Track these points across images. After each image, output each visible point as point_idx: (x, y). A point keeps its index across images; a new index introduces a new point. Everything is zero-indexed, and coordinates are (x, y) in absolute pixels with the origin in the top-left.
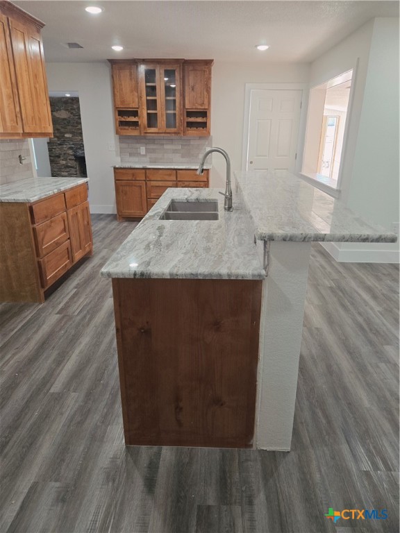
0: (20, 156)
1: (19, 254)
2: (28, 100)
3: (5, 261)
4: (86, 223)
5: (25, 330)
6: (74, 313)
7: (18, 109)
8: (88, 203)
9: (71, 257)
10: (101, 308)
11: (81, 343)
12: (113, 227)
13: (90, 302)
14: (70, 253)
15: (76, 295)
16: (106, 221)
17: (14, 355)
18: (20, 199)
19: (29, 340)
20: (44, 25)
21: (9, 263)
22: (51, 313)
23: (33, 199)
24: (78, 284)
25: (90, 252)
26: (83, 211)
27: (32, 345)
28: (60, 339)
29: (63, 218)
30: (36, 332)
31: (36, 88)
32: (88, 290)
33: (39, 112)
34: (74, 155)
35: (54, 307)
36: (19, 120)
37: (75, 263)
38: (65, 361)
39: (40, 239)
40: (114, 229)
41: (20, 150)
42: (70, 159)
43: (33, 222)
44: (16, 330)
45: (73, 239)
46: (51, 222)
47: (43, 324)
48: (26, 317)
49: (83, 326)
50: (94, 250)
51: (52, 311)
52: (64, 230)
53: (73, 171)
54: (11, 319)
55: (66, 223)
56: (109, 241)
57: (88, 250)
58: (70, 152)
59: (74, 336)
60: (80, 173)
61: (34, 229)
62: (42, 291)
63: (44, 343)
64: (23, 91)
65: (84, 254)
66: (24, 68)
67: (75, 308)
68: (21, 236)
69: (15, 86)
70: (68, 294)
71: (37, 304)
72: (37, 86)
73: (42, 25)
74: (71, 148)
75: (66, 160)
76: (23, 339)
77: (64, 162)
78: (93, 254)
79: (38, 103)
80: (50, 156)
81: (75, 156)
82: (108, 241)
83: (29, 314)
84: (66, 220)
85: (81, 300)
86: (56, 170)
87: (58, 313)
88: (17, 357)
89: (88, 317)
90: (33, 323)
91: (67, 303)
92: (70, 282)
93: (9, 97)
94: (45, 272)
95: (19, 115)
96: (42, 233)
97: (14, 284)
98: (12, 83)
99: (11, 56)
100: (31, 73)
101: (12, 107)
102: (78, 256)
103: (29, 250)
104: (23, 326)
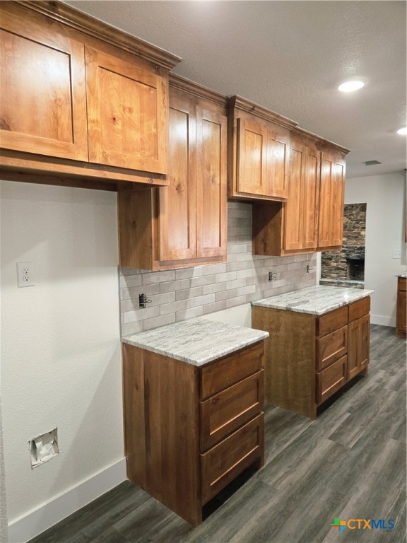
0: (308, 266)
1: (299, 363)
2: (326, 218)
3: (285, 366)
4: (364, 337)
5: (296, 446)
6: (348, 444)
7: (316, 227)
8: (369, 316)
9: (345, 373)
10: (382, 450)
11: (357, 489)
12: (391, 343)
13: (367, 436)
14: (345, 369)
15: (348, 421)
16: (382, 334)
17: (287, 473)
18: (309, 310)
19: (301, 460)
20: (349, 151)
21: (289, 369)
22: (322, 436)
23: (321, 312)
24: (351, 408)
25: (365, 371)
26: (363, 325)
27: (304, 470)
28: (334, 473)
29: (344, 331)
30: (308, 453)
31: (334, 207)
32: (364, 419)
33: (333, 227)
34: (346, 258)
35: (327, 429)
36: (316, 236)
37: (349, 380)
38: (341, 507)
39: (321, 351)
40: (392, 346)
41: (309, 260)
42: (341, 262)
43: (317, 334)
44: (288, 443)
45: (351, 354)
46: (333, 335)
47: (315, 446)
48: (297, 431)
49: (360, 466)
50: (369, 368)
51: (325, 432)
52: (343, 344)
53: (343, 273)
54: (284, 429)
55: (346, 336)
56: (386, 361)
57: (363, 368)
58: (343, 255)
59: (349, 475)
60: (350, 275)
61: (317, 342)
62: (315, 407)
63: (316, 472)
64: (323, 211)
65: (359, 372)
66: (327, 191)
67: (349, 439)
68: (304, 346)
69: (317, 208)
70: (341, 417)
71: (309, 419)
72: (335, 205)
73: (347, 152)
74: (344, 251)
75: (337, 262)
76: (295, 458)
77: (335, 264)
78: (368, 372)
79: (333, 219)
80: (322, 258)
81: (348, 259)
82: (384, 360)
83: (301, 428)
84: (346, 333)
85: (357, 430)
86: (325, 271)
87: (330, 438)
88: (289, 478)
89: (366, 456)
90: (305, 441)
91: (340, 428)
92: (342, 402)
93: (311, 218)
94: (321, 387)
95: (316, 233)
96: (323, 346)
97: (289, 392)
98: (315, 206)
99: (318, 184)
100: (332, 194)
101: (312, 226)
102: (353, 372)
103: (310, 361)
104: (295, 441)
